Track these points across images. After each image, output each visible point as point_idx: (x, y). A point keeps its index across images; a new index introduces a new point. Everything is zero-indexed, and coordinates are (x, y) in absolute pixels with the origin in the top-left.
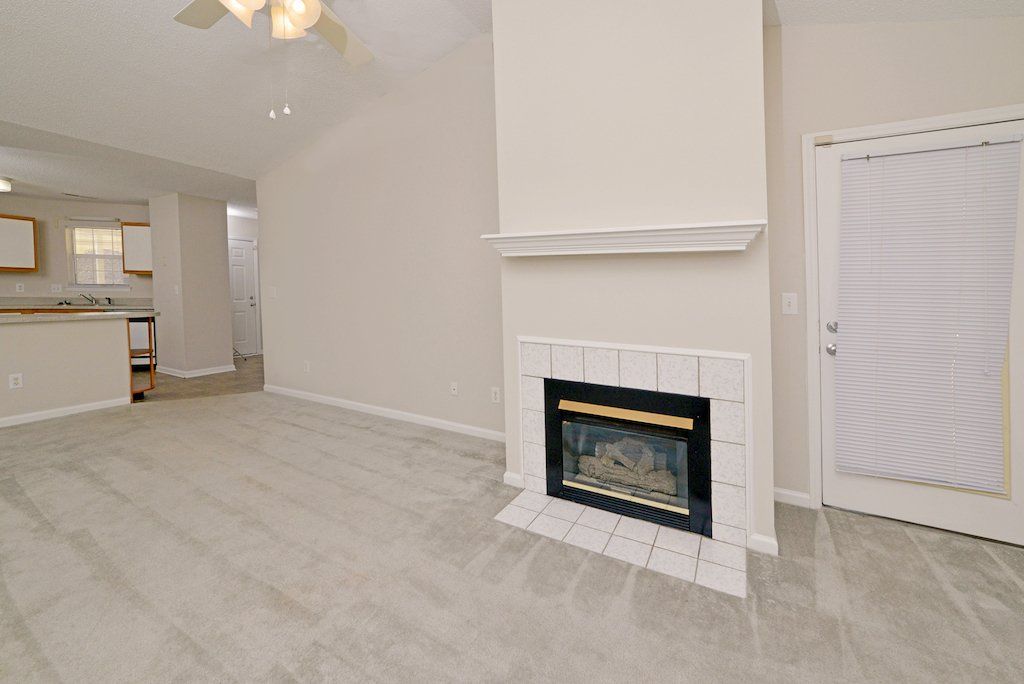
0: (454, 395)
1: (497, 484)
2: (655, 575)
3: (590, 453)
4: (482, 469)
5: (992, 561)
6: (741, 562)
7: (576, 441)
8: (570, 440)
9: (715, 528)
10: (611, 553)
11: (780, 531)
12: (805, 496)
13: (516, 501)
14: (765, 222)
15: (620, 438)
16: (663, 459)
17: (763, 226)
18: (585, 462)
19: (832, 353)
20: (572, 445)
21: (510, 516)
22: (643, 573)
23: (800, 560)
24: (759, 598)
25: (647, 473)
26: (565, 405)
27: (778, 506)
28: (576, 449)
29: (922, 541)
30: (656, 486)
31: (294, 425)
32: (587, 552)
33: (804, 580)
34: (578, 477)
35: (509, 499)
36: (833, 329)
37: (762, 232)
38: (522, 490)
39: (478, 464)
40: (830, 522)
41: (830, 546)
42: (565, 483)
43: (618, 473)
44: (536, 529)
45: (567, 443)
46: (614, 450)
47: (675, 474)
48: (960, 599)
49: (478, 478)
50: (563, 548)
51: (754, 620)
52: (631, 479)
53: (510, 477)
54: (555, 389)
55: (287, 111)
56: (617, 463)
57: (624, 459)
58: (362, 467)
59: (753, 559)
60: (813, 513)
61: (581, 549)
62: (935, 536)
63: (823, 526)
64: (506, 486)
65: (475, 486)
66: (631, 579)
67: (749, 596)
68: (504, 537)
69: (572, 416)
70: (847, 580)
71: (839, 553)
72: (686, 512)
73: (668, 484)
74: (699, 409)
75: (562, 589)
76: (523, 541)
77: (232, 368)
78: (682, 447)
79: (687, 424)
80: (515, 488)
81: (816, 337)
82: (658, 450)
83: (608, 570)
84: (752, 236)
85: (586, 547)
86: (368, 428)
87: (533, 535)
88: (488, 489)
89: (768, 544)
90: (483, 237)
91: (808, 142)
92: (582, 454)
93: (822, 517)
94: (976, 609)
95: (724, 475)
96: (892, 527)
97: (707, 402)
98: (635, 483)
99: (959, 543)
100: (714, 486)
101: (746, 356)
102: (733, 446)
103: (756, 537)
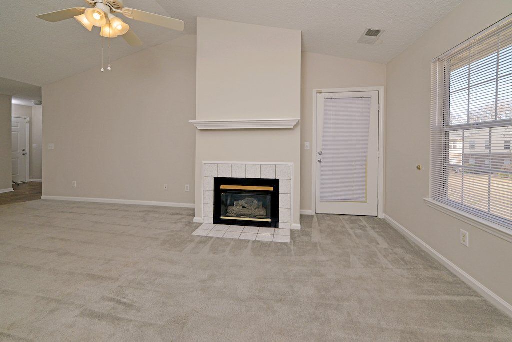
0: (166, 190)
1: (191, 223)
2: (259, 242)
3: (232, 205)
4: (183, 218)
5: (362, 221)
6: (289, 233)
7: (227, 201)
8: (224, 200)
9: (280, 225)
10: (242, 238)
11: (301, 223)
12: (310, 211)
13: (200, 228)
14: (300, 119)
15: (245, 197)
16: (261, 204)
17: (299, 120)
18: (230, 209)
19: (320, 162)
20: (225, 202)
21: (198, 232)
22: (254, 242)
23: (307, 230)
24: (294, 242)
25: (255, 209)
26: (223, 187)
27: (301, 216)
28: (227, 205)
29: (344, 219)
30: (259, 214)
31: (70, 213)
32: (233, 239)
33: (308, 235)
34: (228, 215)
35: (197, 228)
36: (320, 154)
37: (299, 122)
38: (202, 224)
39: (180, 217)
40: (317, 217)
41: (317, 224)
42: (222, 218)
43: (244, 211)
44: (211, 235)
45: (223, 202)
46: (243, 202)
47: (266, 208)
48: (351, 232)
49: (181, 222)
50: (223, 239)
51: (292, 248)
52: (248, 213)
53: (196, 220)
54: (218, 182)
55: (109, 68)
56: (244, 207)
57: (246, 205)
58: (120, 225)
59: (293, 232)
60: (312, 217)
61: (230, 239)
62: (347, 217)
63: (315, 219)
64: (195, 223)
65: (180, 225)
66: (250, 244)
67: (291, 242)
68: (197, 240)
69: (226, 191)
70: (321, 232)
71: (319, 226)
72: (270, 221)
73: (263, 213)
74: (275, 183)
75: (224, 251)
76: (205, 240)
77: (12, 190)
78: (269, 198)
79: (271, 189)
80: (199, 223)
81: (315, 157)
82: (259, 201)
83: (241, 244)
84: (296, 123)
85: (232, 238)
86: (117, 210)
87: (210, 237)
88: (186, 225)
89: (297, 226)
90: (190, 121)
91: (315, 92)
92: (229, 206)
93: (315, 217)
94: (355, 233)
95: (283, 206)
96: (336, 216)
97: (278, 180)
98: (251, 213)
99: (353, 218)
100: (280, 210)
101: (292, 164)
102: (287, 195)
103: (294, 225)
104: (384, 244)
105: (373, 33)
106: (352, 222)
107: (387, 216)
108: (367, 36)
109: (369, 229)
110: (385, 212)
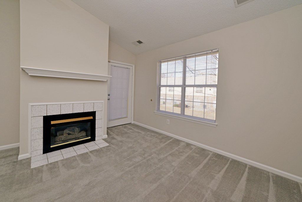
2: (93, 151)
9: (96, 138)
10: (79, 153)
13: (33, 161)
17: (111, 77)
18: (57, 139)
19: (109, 100)
21: (36, 164)
24: (111, 144)
25: (78, 133)
26: (53, 123)
30: (81, 135)
32: (74, 156)
34: (56, 143)
35: (29, 162)
36: (109, 95)
38: (30, 158)
42: (51, 147)
43: (69, 137)
45: (53, 134)
46: (67, 131)
48: (128, 131)
52: (73, 137)
53: (22, 156)
54: (47, 120)
56: (69, 134)
57: (71, 132)
59: (105, 140)
64: (21, 160)
66: (90, 154)
68: (45, 169)
69: (55, 125)
70: (118, 136)
72: (90, 138)
73: (84, 134)
74: (93, 114)
76: (53, 166)
79: (91, 118)
80: (27, 159)
83: (84, 156)
84: (108, 79)
89: (106, 136)
95: (98, 127)
96: (116, 127)
97: (95, 112)
98: (75, 137)
99: (124, 126)
100: (96, 129)
101: (103, 101)
102: (100, 120)
103: (104, 136)
104: (143, 133)
105: (140, 42)
106: (125, 127)
107: (135, 122)
108: (137, 43)
109: (133, 129)
110: (134, 120)
